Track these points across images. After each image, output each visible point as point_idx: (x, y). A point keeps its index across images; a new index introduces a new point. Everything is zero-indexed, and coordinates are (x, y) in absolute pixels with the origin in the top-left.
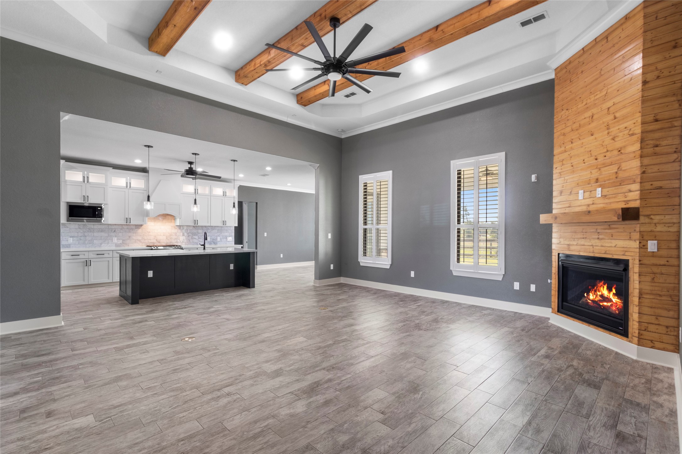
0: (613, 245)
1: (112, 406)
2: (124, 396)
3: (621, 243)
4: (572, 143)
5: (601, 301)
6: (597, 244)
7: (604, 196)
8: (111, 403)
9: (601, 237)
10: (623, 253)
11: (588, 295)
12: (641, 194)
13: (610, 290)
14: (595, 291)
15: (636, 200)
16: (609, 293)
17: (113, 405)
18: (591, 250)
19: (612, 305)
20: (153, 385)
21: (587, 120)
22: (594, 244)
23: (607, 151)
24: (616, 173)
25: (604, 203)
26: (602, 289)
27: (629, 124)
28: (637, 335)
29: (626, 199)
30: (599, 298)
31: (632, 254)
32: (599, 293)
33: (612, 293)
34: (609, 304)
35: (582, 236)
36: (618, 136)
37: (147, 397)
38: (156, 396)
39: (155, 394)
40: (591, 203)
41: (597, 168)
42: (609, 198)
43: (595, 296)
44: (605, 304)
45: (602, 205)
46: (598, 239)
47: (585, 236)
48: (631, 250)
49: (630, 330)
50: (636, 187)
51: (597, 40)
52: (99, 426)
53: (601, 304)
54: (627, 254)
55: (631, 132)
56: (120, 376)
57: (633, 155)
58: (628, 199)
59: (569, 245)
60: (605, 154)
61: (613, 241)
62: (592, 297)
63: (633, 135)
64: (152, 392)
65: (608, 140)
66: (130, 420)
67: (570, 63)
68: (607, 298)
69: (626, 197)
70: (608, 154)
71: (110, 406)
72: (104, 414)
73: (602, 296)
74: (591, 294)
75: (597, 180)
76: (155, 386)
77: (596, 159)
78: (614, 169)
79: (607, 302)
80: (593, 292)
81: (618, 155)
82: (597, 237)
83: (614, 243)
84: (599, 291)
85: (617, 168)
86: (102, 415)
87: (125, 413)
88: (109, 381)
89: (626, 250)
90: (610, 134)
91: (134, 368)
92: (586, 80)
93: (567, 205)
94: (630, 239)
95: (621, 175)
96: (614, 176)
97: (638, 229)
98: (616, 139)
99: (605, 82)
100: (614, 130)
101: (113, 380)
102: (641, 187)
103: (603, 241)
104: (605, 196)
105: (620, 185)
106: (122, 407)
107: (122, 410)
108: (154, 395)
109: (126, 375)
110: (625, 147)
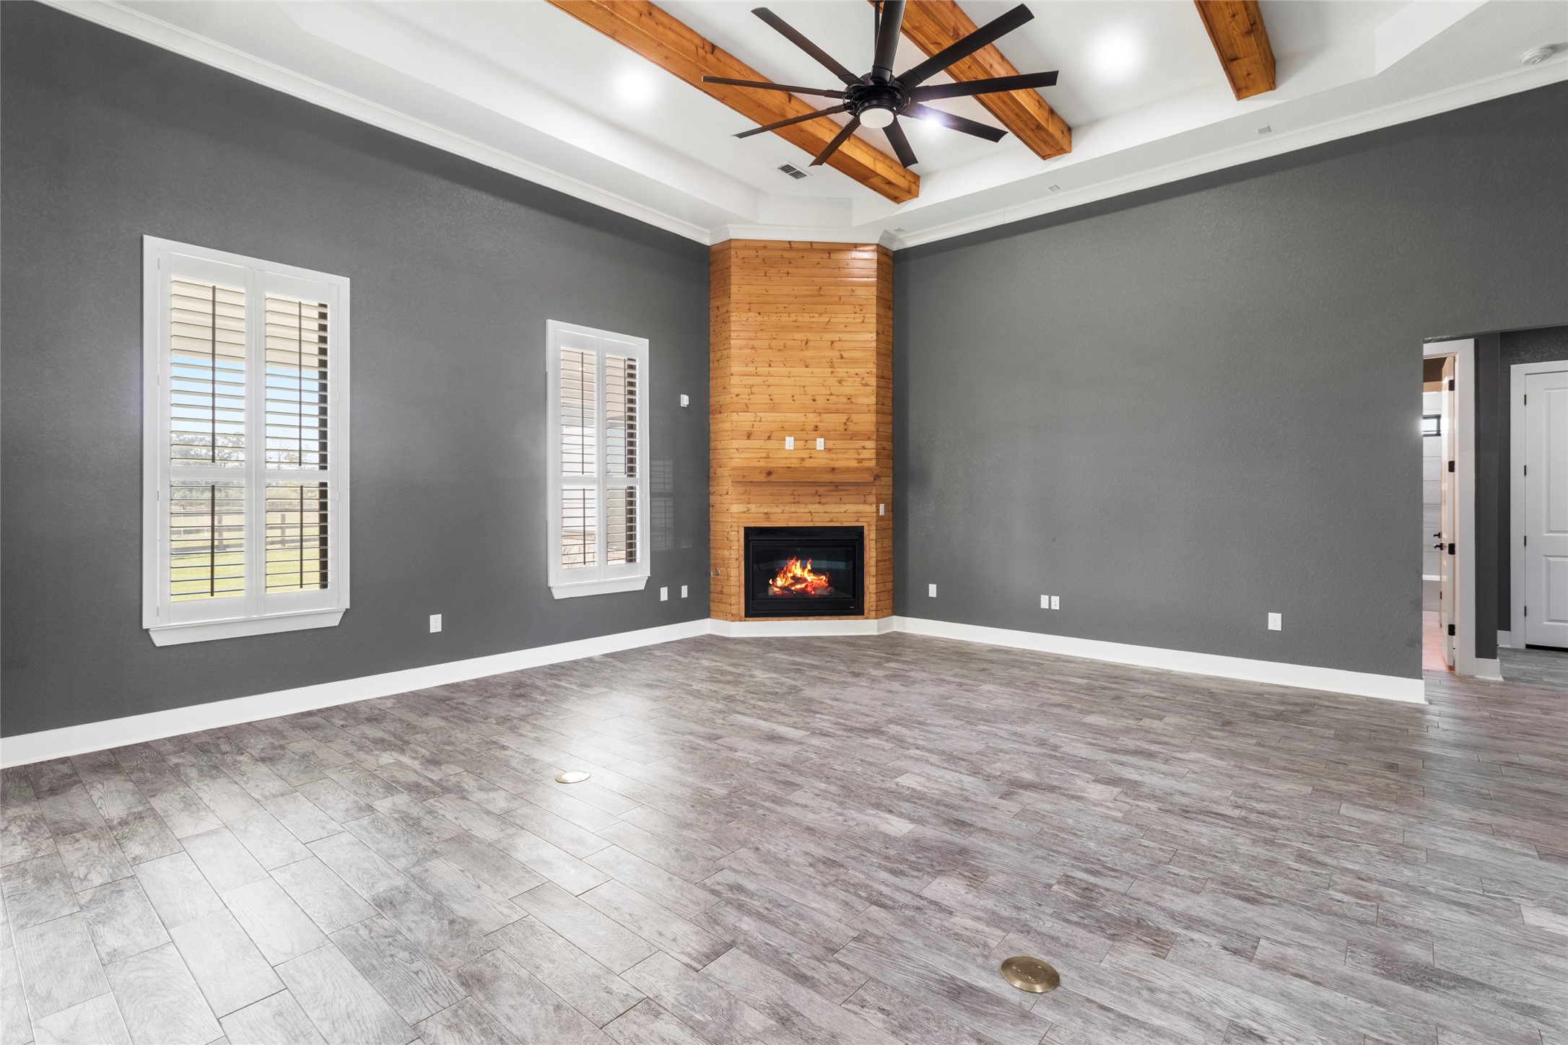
0: (843, 510)
1: (1473, 914)
2: (1432, 917)
3: (852, 508)
4: (770, 366)
5: (793, 585)
6: (818, 510)
7: (828, 450)
8: (1473, 920)
9: (823, 500)
10: (855, 519)
11: (774, 581)
12: (878, 454)
13: (804, 568)
14: (785, 573)
15: (871, 459)
16: (803, 571)
17: (1469, 913)
18: (809, 519)
19: (806, 586)
20: (1346, 898)
21: (799, 343)
22: (813, 511)
23: (831, 394)
24: (845, 424)
25: (827, 459)
26: (793, 567)
27: (862, 371)
28: (874, 608)
29: (858, 457)
30: (790, 581)
31: (868, 519)
32: (790, 575)
33: (806, 570)
34: (803, 585)
35: (792, 500)
36: (846, 381)
37: (1384, 883)
38: (1363, 876)
39: (1362, 879)
40: (808, 456)
41: (815, 412)
42: (836, 453)
43: (784, 580)
44: (798, 586)
45: (825, 461)
46: (820, 503)
47: (796, 500)
48: (865, 515)
49: (866, 605)
50: (871, 444)
51: (814, 246)
52: (1515, 894)
53: (793, 588)
54: (861, 519)
55: (864, 382)
56: (1409, 981)
57: (866, 408)
58: (862, 456)
59: (767, 513)
60: (828, 397)
61: (842, 506)
62: (780, 582)
63: (866, 385)
64: (1363, 887)
65: (832, 381)
66: (1445, 870)
67: (765, 247)
68: (801, 578)
69: (859, 454)
70: (832, 398)
71: (1477, 915)
72: (1496, 907)
73: (794, 578)
74: (778, 579)
75: (816, 429)
76: (1345, 893)
77: (814, 400)
78: (843, 418)
79: (801, 583)
80: (782, 575)
81: (847, 403)
82: (818, 500)
83: (843, 508)
84: (790, 572)
85: (846, 418)
86: (1501, 908)
87: (1452, 885)
88: (1454, 987)
89: (859, 514)
90: (835, 374)
91: (1347, 985)
92: (796, 288)
93: (764, 455)
94: (865, 503)
95: (852, 427)
96: (842, 427)
97: (874, 491)
98: (844, 383)
99: (828, 307)
100: (841, 372)
101: (1439, 984)
102: (877, 445)
103: (827, 506)
104: (830, 450)
105: (851, 439)
106: (1451, 898)
107: (1452, 893)
108: (1365, 878)
109: (1390, 976)
110: (856, 396)
